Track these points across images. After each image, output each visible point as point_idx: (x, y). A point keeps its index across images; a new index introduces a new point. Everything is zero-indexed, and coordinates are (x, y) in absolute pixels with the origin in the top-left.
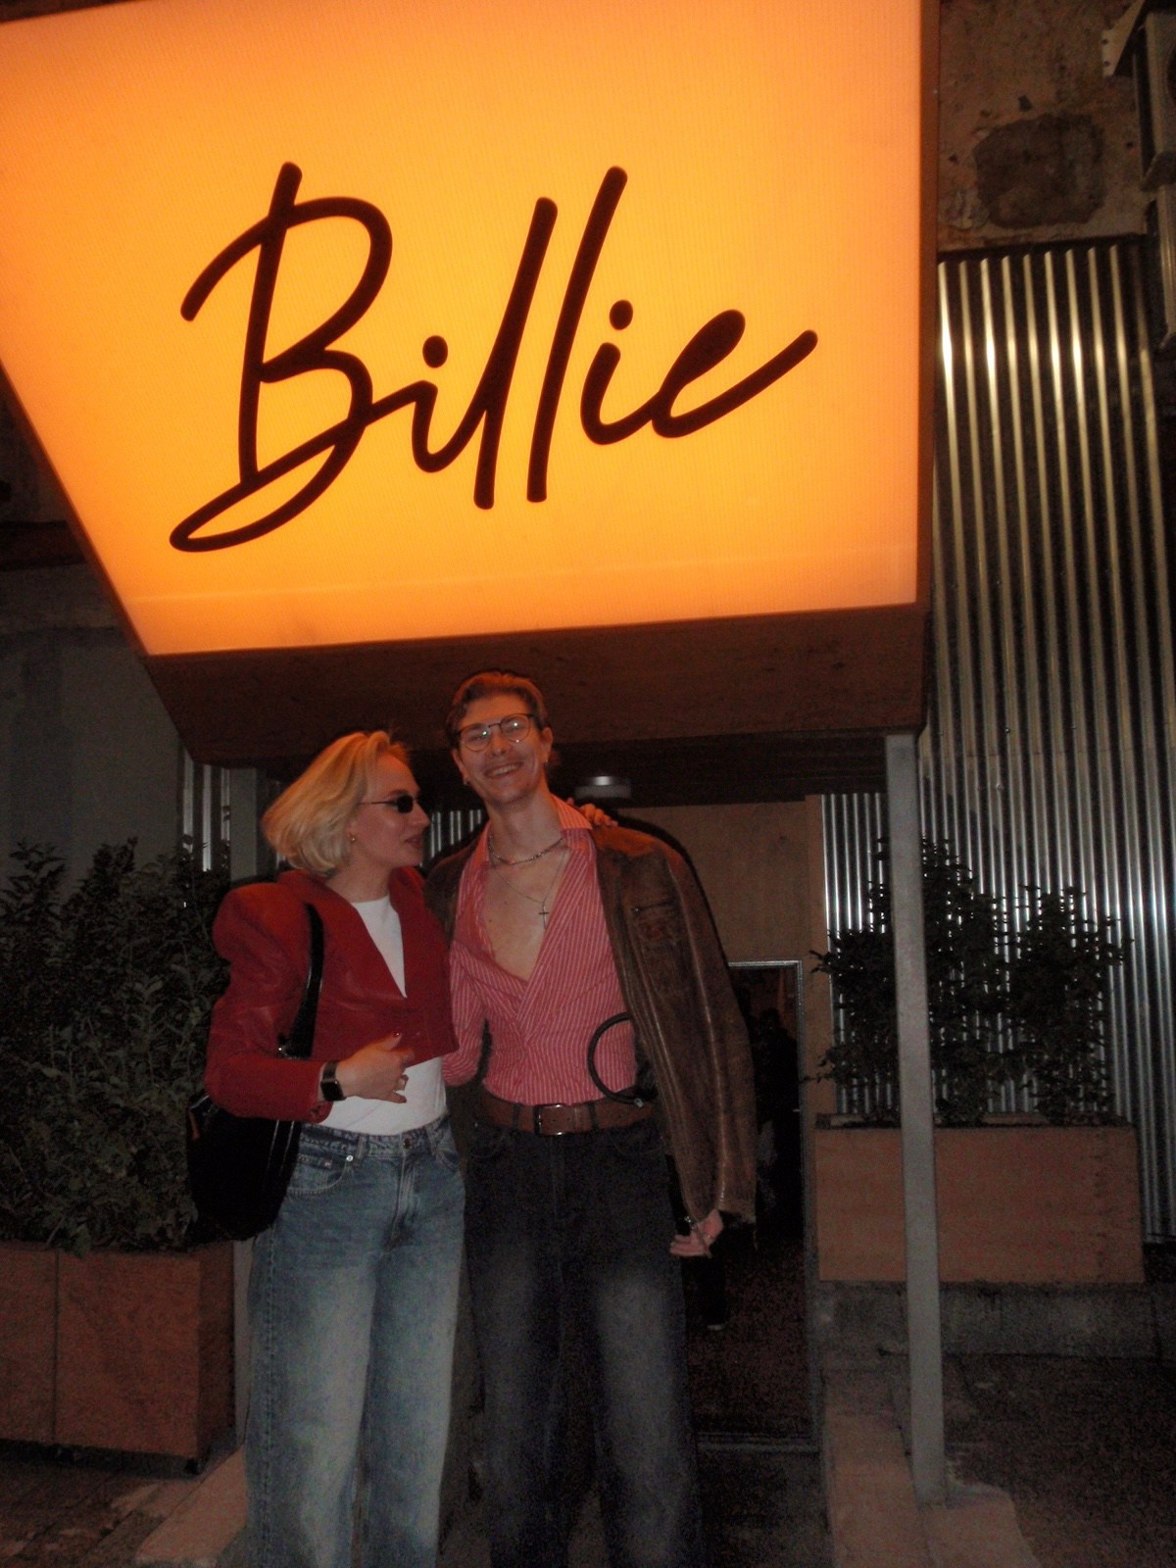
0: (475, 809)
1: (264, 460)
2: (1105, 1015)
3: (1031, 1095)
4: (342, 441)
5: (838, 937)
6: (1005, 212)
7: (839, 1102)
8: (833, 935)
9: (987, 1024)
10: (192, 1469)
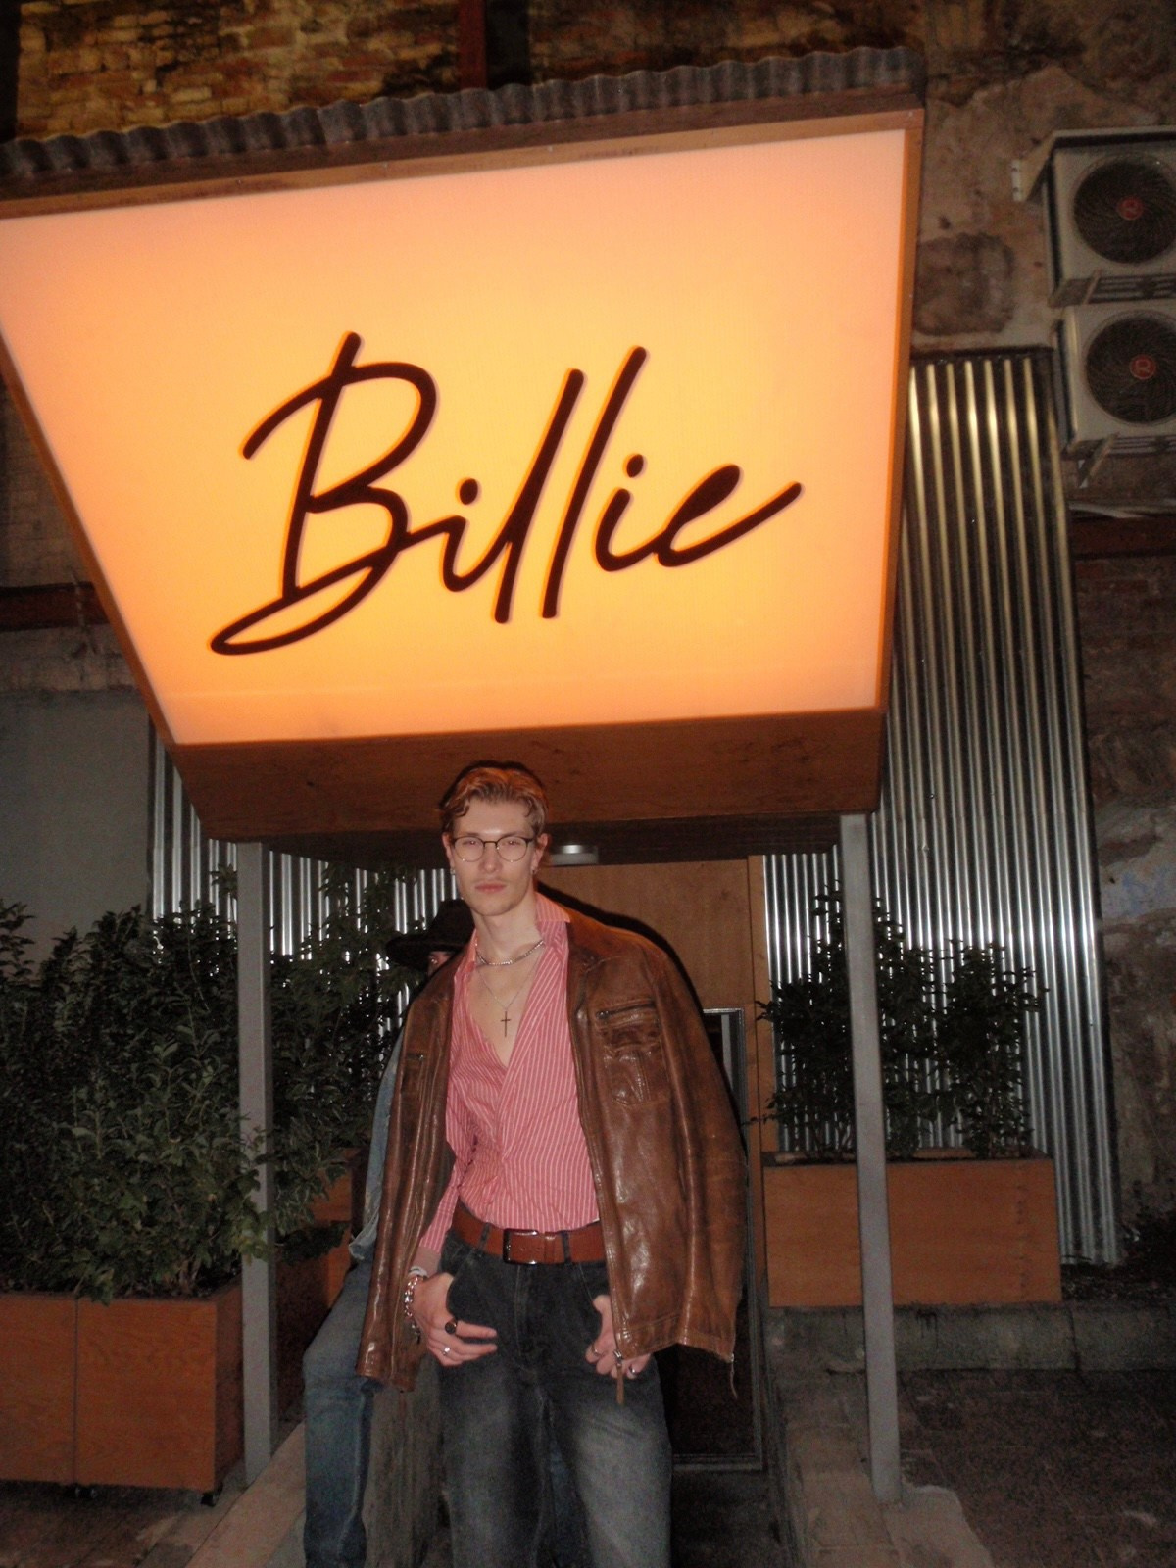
0: (438, 869)
1: (304, 578)
2: (1023, 1058)
3: (957, 1131)
4: (378, 564)
5: (780, 987)
6: (929, 322)
7: (782, 1141)
8: (774, 986)
9: (916, 1067)
10: (207, 1500)
